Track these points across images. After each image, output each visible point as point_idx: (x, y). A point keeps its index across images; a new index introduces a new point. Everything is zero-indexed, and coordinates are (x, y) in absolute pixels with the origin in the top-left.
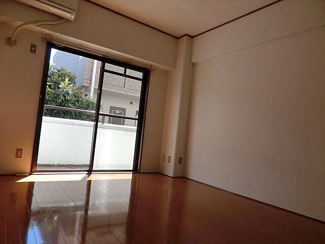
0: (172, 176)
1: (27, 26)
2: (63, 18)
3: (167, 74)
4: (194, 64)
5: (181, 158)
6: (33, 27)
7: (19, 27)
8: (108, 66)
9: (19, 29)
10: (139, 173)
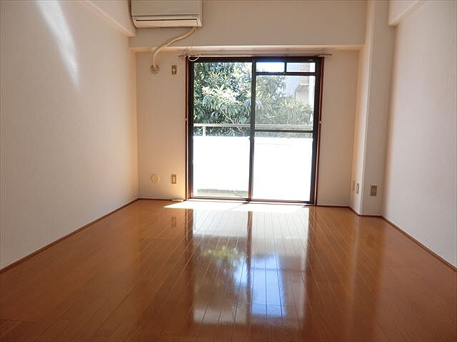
0: (359, 213)
1: (162, 48)
2: (192, 27)
3: (356, 55)
4: (395, 28)
5: (374, 188)
6: (166, 48)
7: (155, 51)
8: (261, 66)
9: (156, 53)
10: (316, 205)
